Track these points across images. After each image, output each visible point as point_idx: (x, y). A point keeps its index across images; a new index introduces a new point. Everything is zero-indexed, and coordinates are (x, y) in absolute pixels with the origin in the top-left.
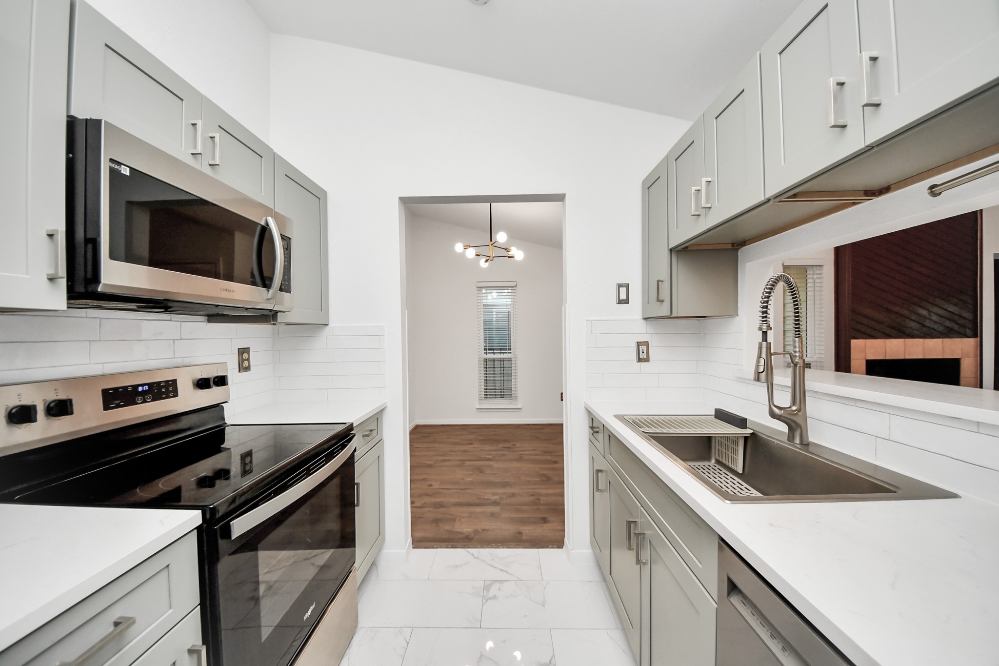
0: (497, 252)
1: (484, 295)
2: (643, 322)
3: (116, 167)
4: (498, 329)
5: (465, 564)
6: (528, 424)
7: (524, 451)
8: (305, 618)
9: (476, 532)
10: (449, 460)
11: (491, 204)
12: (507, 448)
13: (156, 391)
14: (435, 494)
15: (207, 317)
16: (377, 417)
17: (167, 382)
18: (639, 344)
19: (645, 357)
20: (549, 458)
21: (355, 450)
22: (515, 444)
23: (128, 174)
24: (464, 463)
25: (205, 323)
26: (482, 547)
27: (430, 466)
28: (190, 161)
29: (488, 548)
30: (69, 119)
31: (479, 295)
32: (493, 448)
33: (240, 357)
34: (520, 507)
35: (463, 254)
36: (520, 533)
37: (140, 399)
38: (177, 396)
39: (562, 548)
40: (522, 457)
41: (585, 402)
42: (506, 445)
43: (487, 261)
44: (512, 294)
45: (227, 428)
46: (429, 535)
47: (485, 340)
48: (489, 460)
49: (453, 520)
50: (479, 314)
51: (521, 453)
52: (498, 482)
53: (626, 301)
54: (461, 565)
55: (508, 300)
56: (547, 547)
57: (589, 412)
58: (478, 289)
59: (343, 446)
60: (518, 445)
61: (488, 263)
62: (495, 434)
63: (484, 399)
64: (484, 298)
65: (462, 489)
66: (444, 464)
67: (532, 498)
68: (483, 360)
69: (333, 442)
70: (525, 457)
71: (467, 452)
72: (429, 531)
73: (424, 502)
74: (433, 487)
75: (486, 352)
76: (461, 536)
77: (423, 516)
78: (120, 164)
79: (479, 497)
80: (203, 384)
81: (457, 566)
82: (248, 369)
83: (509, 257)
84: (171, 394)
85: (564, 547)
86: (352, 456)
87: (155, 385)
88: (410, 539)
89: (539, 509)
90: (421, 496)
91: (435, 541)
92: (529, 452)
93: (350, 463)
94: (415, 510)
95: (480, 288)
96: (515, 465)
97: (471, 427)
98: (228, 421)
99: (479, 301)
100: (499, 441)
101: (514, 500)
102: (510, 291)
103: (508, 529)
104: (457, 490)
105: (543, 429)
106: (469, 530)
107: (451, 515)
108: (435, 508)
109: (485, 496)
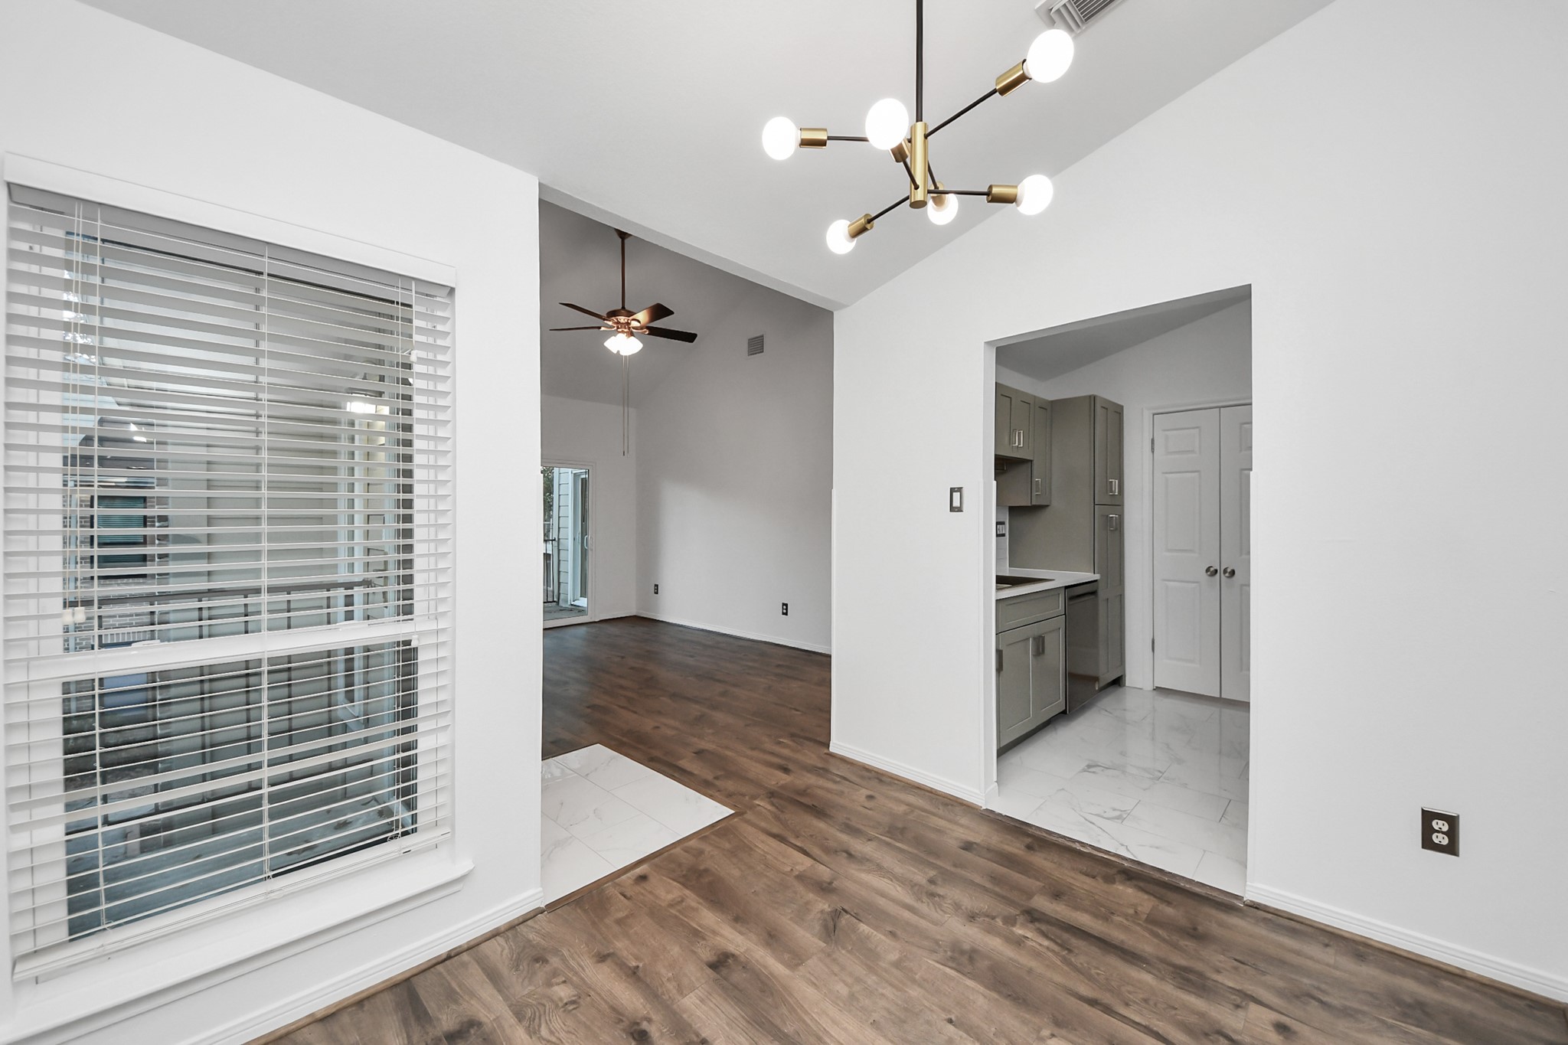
9: (1109, 880)
103: (1044, 859)
106: (1121, 888)
107: (1156, 935)
108: (1201, 975)
109: (1048, 948)
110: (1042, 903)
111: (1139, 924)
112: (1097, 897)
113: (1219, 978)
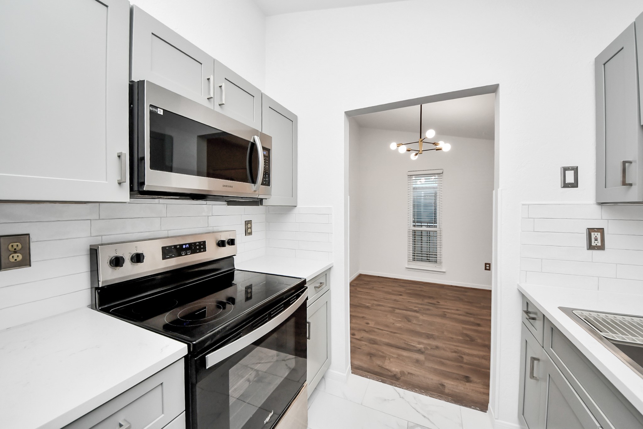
0: (425, 146)
1: (414, 181)
2: (598, 208)
3: (154, 109)
4: (426, 205)
5: (392, 400)
6: (452, 286)
7: (448, 309)
8: (265, 422)
9: (402, 373)
10: (382, 306)
11: (421, 106)
12: (431, 304)
13: (193, 248)
14: (370, 331)
15: (227, 202)
16: (326, 273)
17: (199, 242)
18: (590, 231)
19: (599, 244)
20: (472, 319)
21: (307, 299)
22: (439, 301)
23: (162, 114)
24: (394, 310)
25: (226, 206)
26: (407, 389)
27: (368, 307)
28: (206, 103)
29: (413, 391)
30: (131, 83)
31: (409, 181)
32: (419, 301)
33: (246, 226)
34: (442, 360)
35: (396, 151)
36: (443, 385)
37: (183, 253)
38: (206, 251)
39: (486, 412)
40: (445, 315)
41: (518, 285)
42: (431, 301)
43: (416, 154)
44: (439, 180)
45: (235, 271)
46: (365, 366)
47: (414, 216)
48: (415, 311)
49: (383, 357)
50: (409, 196)
51: (445, 310)
52: (424, 333)
53: (575, 185)
54: (388, 400)
55: (435, 185)
56: (470, 407)
57: (523, 296)
58: (409, 177)
59: (298, 296)
60: (442, 303)
61: (417, 156)
62: (421, 290)
63: (412, 261)
64: (413, 183)
65: (391, 332)
66: (379, 308)
67: (454, 354)
68: (412, 231)
69: (293, 291)
70: (448, 315)
71: (397, 301)
72: (364, 362)
73: (362, 336)
74: (369, 325)
75: (414, 224)
76: (390, 373)
77: (360, 348)
78: (157, 108)
79: (406, 342)
80: (221, 244)
81: (385, 400)
82: (250, 233)
83: (437, 150)
84: (202, 250)
85: (487, 411)
86: (305, 303)
87: (193, 244)
88: (349, 366)
89: (461, 367)
90: (360, 330)
91: (368, 372)
92: (453, 311)
93: (303, 308)
94: (354, 341)
95: (411, 176)
96: (438, 320)
97: (401, 281)
98: (236, 267)
99: (409, 186)
100: (424, 297)
101: (436, 352)
102: (437, 177)
103: (433, 379)
104: (387, 332)
105: (466, 292)
106: (397, 370)
107: (383, 352)
108: (370, 343)
109: (411, 343)
110: (421, 357)
111: (388, 355)
112: (404, 363)
113: (366, 343)
